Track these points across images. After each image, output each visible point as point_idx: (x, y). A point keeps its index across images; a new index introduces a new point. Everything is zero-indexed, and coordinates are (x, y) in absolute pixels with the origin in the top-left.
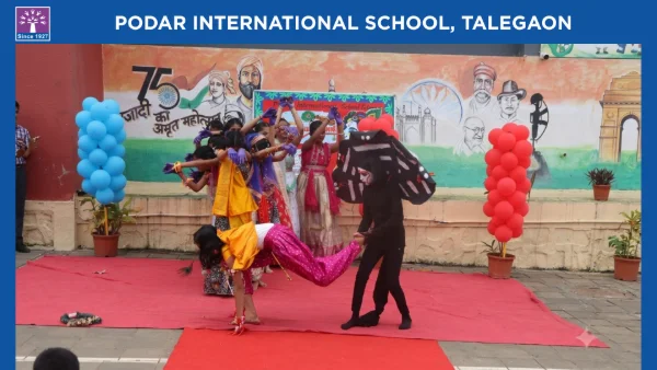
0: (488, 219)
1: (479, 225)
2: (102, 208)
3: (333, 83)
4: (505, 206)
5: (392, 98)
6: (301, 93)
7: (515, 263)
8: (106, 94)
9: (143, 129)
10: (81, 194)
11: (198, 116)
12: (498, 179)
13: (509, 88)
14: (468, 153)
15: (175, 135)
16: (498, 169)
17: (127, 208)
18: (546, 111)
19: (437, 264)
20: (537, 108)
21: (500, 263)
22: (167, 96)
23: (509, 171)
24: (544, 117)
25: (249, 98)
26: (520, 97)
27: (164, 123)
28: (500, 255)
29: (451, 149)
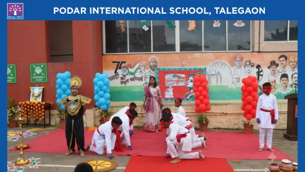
0: (243, 112)
1: (240, 114)
2: (102, 111)
3: (183, 64)
4: (249, 107)
5: (205, 68)
6: (172, 68)
7: (254, 128)
8: (104, 71)
9: (116, 83)
10: (96, 107)
11: (136, 77)
12: (246, 97)
13: (248, 63)
14: (234, 87)
15: (128, 84)
16: (246, 93)
17: (111, 111)
18: (262, 71)
19: (224, 129)
20: (259, 70)
21: (248, 128)
22: (124, 71)
23: (250, 93)
24: (261, 73)
25: (154, 70)
26: (252, 66)
27: (124, 80)
28: (248, 125)
29: (228, 86)
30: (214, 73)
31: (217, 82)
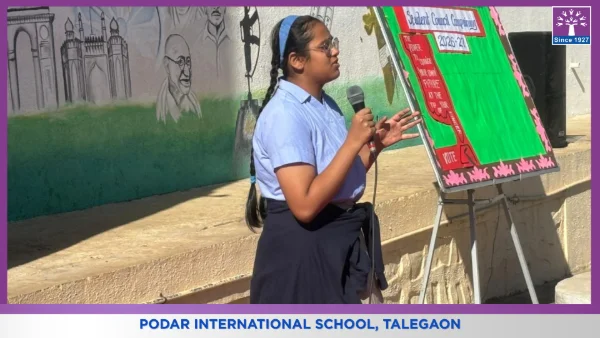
18: (255, 16)
20: (247, 12)
30: (98, 35)
31: (113, 92)
